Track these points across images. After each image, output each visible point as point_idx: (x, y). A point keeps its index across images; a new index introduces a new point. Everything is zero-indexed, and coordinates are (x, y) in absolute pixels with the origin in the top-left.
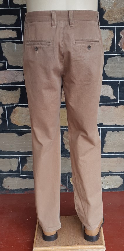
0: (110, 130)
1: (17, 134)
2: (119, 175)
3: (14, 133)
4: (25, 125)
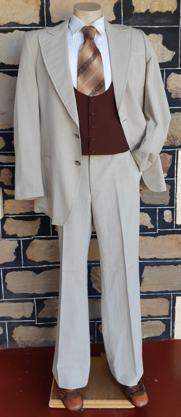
0: (148, 264)
1: (34, 271)
2: (161, 320)
3: (29, 270)
4: (44, 261)
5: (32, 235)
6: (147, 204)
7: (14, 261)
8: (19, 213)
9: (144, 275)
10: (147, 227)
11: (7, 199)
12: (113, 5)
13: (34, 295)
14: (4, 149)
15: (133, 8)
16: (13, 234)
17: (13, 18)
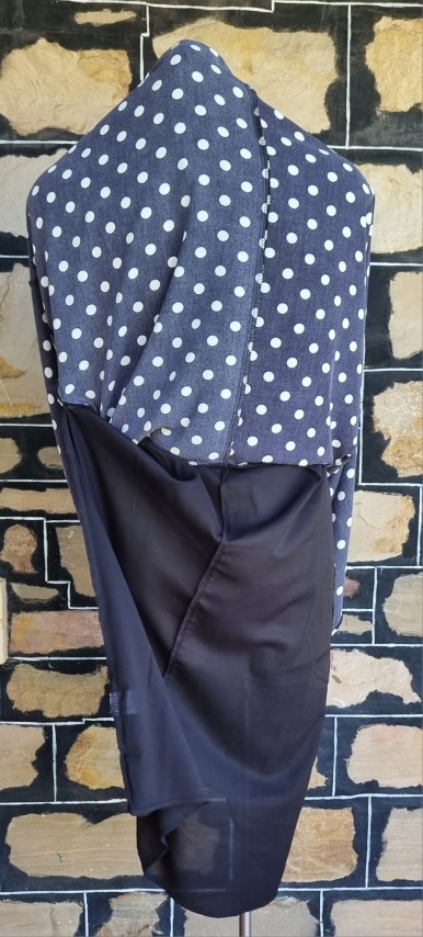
5: (83, 713)
6: (402, 636)
7: (31, 785)
8: (51, 650)
9: (388, 833)
10: (402, 699)
11: (18, 612)
12: (325, 90)
13: (85, 882)
14: (18, 471)
15: (377, 98)
16: (33, 708)
17: (55, 118)
